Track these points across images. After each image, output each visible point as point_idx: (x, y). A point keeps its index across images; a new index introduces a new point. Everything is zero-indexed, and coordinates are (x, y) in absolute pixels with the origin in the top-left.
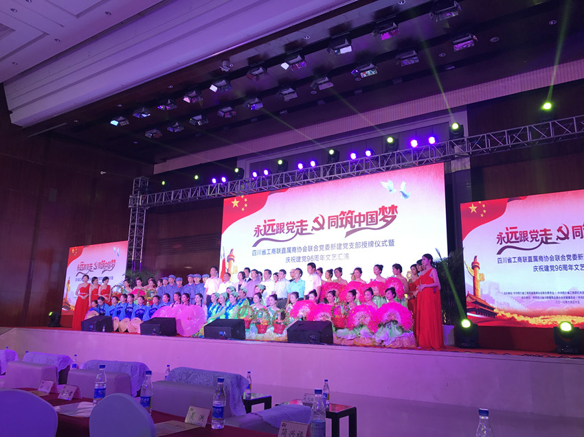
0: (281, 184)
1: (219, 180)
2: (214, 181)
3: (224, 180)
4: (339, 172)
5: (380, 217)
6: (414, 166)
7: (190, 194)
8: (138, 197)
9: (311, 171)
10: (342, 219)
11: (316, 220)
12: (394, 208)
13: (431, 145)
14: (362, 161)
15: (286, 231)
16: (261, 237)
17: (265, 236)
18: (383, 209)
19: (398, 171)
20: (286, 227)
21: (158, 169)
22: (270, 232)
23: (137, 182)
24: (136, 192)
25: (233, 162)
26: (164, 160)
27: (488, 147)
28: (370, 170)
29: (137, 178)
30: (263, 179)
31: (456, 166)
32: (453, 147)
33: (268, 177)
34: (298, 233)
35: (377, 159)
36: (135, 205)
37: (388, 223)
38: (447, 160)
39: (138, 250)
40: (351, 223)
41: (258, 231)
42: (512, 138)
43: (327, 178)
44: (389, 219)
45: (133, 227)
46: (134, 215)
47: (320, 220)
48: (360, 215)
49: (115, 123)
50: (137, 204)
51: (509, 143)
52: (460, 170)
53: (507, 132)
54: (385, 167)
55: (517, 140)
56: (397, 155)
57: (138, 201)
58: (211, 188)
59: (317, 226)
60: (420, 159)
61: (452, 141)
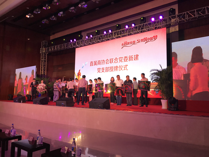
2: (71, 41)
3: (75, 40)
9: (109, 34)
13: (160, 19)
23: (43, 43)
28: (134, 32)
33: (92, 38)
35: (137, 27)
45: (42, 61)
46: (42, 56)
49: (28, 16)
51: (197, 16)
52: (174, 31)
53: (196, 10)
54: (140, 30)
57: (43, 50)
58: (70, 44)
61: (170, 17)
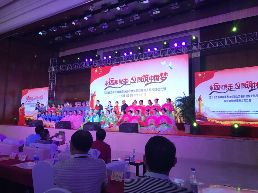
0: (117, 63)
1: (89, 60)
2: (87, 60)
3: (91, 60)
4: (142, 57)
5: (160, 77)
6: (176, 55)
7: (76, 66)
8: (53, 67)
9: (130, 56)
10: (143, 78)
11: (132, 79)
12: (166, 74)
13: (183, 46)
14: (153, 53)
15: (119, 83)
16: (108, 86)
17: (110, 86)
18: (161, 74)
19: (169, 57)
20: (119, 82)
21: (61, 54)
22: (112, 84)
23: (52, 60)
24: (51, 65)
25: (95, 52)
26: (64, 50)
27: (208, 47)
28: (156, 56)
29: (52, 59)
30: (109, 60)
31: (194, 55)
32: (193, 46)
33: (111, 59)
34: (124, 84)
35: (159, 52)
36: (52, 71)
37: (164, 80)
38: (190, 52)
39: (53, 91)
40: (147, 80)
41: (106, 83)
42: (219, 43)
43: (137, 60)
44: (164, 78)
45: (51, 81)
46: (51, 75)
47: (134, 79)
48: (151, 77)
49: (41, 33)
50: (52, 70)
51: (217, 46)
52: (195, 57)
53: (217, 40)
54: (163, 55)
55: (221, 44)
56: (168, 50)
57: (52, 69)
58: (86, 64)
59: (132, 81)
60: (178, 52)
61: (192, 44)
